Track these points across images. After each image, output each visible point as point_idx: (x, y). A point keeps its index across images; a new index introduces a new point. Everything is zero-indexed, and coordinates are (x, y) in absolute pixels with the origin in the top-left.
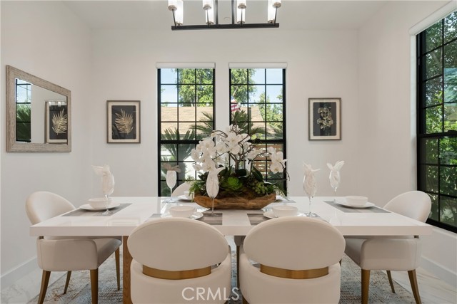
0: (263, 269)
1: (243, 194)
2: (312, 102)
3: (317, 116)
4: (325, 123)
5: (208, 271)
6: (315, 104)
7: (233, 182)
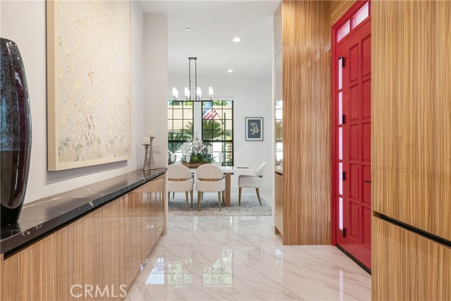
0: (200, 179)
1: (199, 162)
2: (247, 119)
3: (250, 127)
4: (254, 131)
5: (185, 180)
6: (249, 121)
7: (196, 158)
